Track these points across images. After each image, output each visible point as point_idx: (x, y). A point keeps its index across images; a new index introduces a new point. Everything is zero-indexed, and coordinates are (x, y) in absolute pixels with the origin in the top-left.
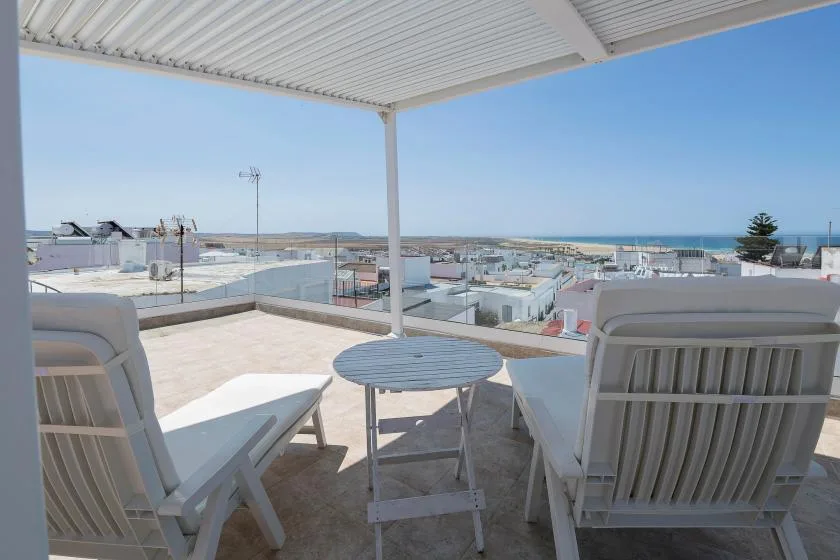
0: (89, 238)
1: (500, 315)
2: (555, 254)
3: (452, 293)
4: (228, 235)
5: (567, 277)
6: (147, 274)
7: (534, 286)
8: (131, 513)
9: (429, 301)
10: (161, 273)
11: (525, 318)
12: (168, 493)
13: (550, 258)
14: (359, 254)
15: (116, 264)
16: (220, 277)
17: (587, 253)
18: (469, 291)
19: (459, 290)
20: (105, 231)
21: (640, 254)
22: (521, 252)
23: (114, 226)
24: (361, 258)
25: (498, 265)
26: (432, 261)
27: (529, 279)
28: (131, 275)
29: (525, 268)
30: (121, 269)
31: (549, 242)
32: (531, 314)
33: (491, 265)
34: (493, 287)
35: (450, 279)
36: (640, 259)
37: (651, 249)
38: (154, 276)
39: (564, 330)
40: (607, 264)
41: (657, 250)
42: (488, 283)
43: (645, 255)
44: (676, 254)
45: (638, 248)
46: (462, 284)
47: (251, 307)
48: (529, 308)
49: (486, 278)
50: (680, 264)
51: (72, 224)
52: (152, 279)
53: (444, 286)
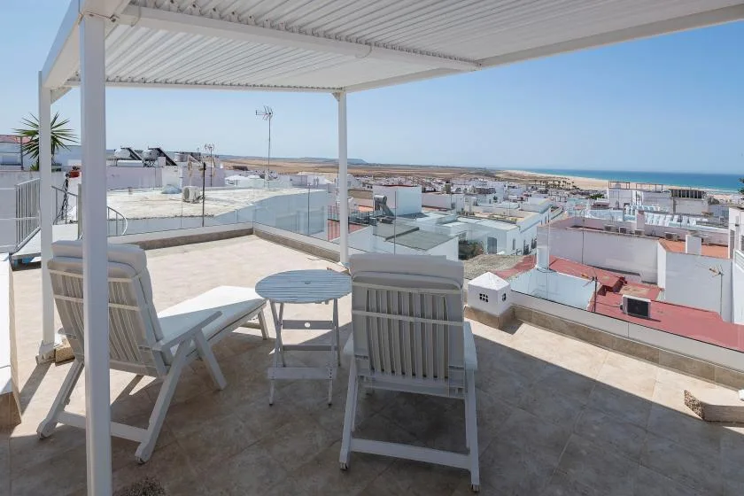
0: (141, 162)
1: (486, 247)
2: (547, 188)
3: (441, 222)
4: (254, 158)
5: (557, 212)
6: (180, 196)
7: (519, 220)
8: (141, 348)
9: (418, 229)
10: (191, 197)
11: (509, 251)
12: (157, 341)
13: (541, 192)
14: (363, 180)
15: (159, 186)
16: (235, 202)
17: (584, 189)
18: (456, 221)
19: (447, 220)
20: (153, 157)
21: (634, 192)
22: (513, 184)
23: (160, 152)
24: (364, 184)
25: (490, 197)
26: (424, 191)
27: (517, 212)
28: (170, 196)
29: (514, 201)
30: (163, 189)
31: (545, 175)
32: (516, 248)
33: (481, 196)
34: (480, 218)
35: (440, 209)
36: (634, 197)
37: (646, 187)
38: (186, 199)
39: (536, 266)
40: (599, 201)
41: (652, 188)
42: (477, 215)
43: (639, 193)
44: (670, 195)
45: (633, 185)
46: (452, 214)
47: (250, 232)
48: (514, 241)
49: (475, 209)
50: (675, 205)
51: (129, 149)
52: (185, 201)
53: (434, 216)
